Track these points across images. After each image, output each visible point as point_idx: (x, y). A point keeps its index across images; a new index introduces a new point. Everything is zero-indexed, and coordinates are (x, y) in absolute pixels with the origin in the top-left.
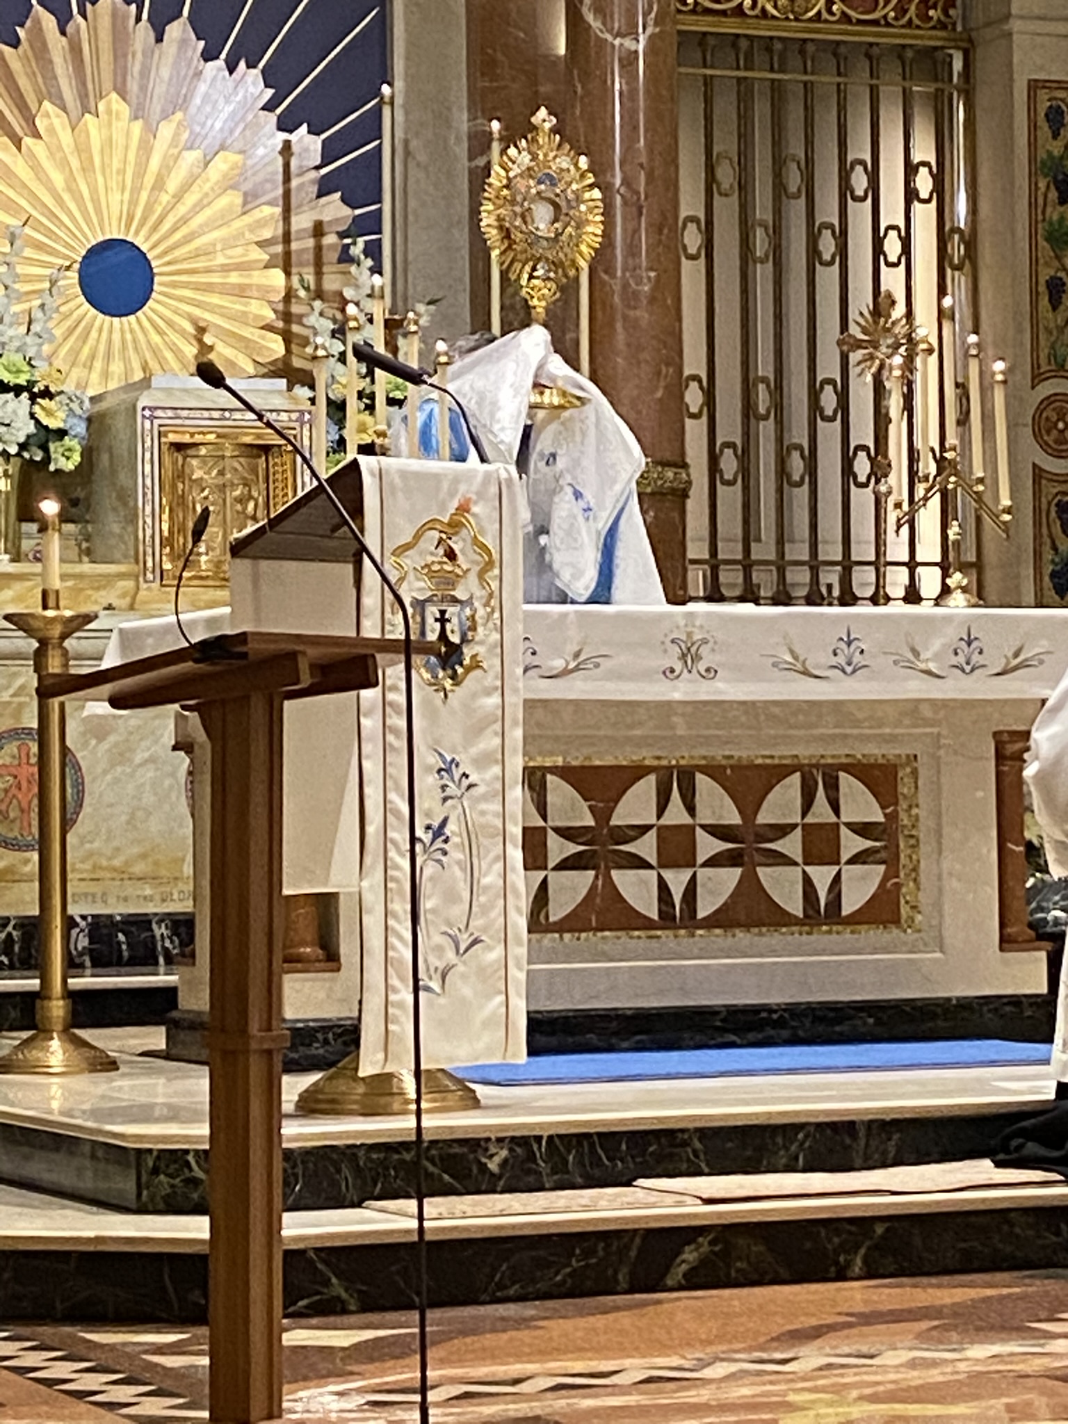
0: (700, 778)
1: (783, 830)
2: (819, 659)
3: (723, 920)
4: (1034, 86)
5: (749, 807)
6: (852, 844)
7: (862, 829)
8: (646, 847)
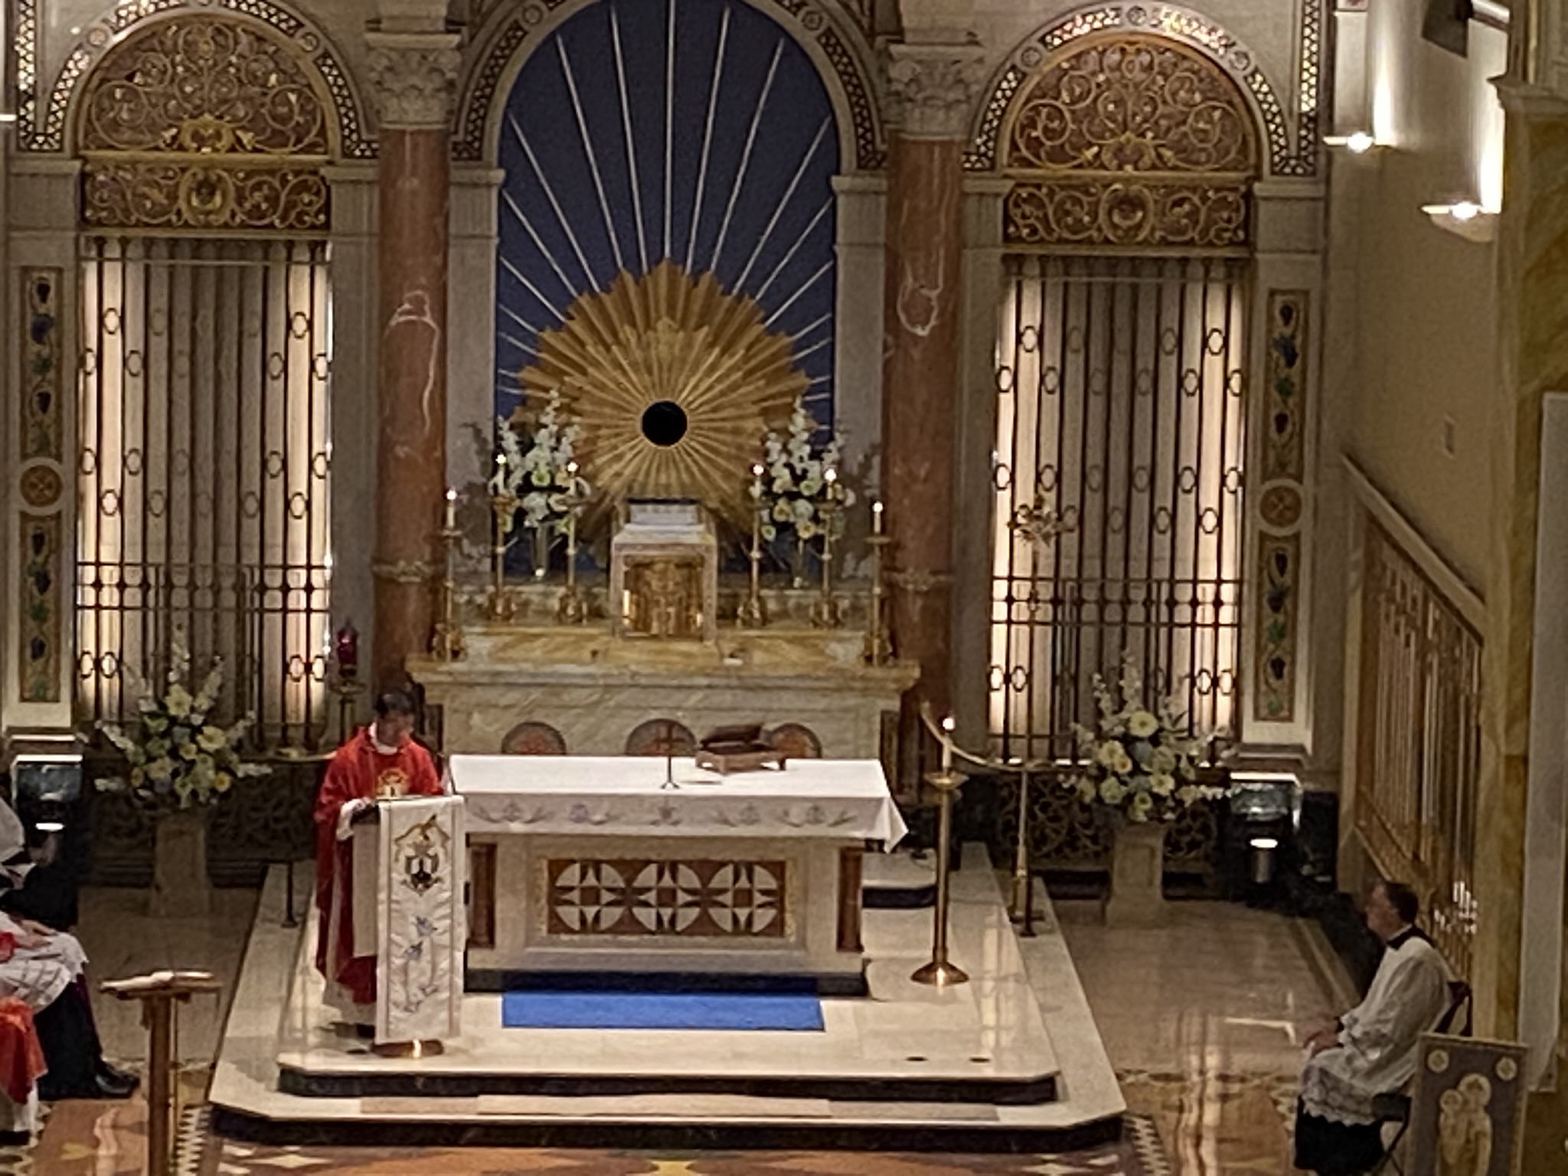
0: (681, 867)
1: (722, 891)
2: (732, 816)
3: (689, 931)
4: (1272, 293)
5: (705, 880)
6: (759, 898)
7: (765, 892)
8: (651, 897)
